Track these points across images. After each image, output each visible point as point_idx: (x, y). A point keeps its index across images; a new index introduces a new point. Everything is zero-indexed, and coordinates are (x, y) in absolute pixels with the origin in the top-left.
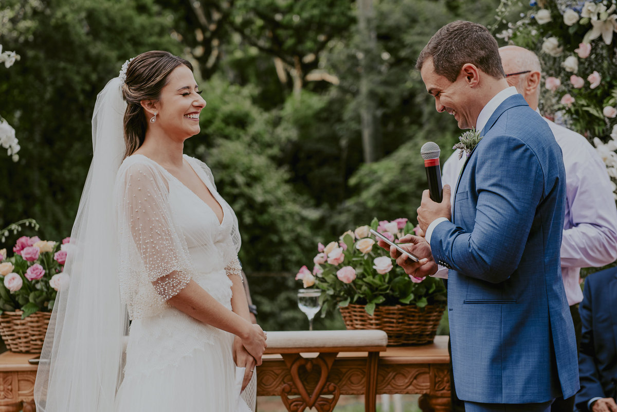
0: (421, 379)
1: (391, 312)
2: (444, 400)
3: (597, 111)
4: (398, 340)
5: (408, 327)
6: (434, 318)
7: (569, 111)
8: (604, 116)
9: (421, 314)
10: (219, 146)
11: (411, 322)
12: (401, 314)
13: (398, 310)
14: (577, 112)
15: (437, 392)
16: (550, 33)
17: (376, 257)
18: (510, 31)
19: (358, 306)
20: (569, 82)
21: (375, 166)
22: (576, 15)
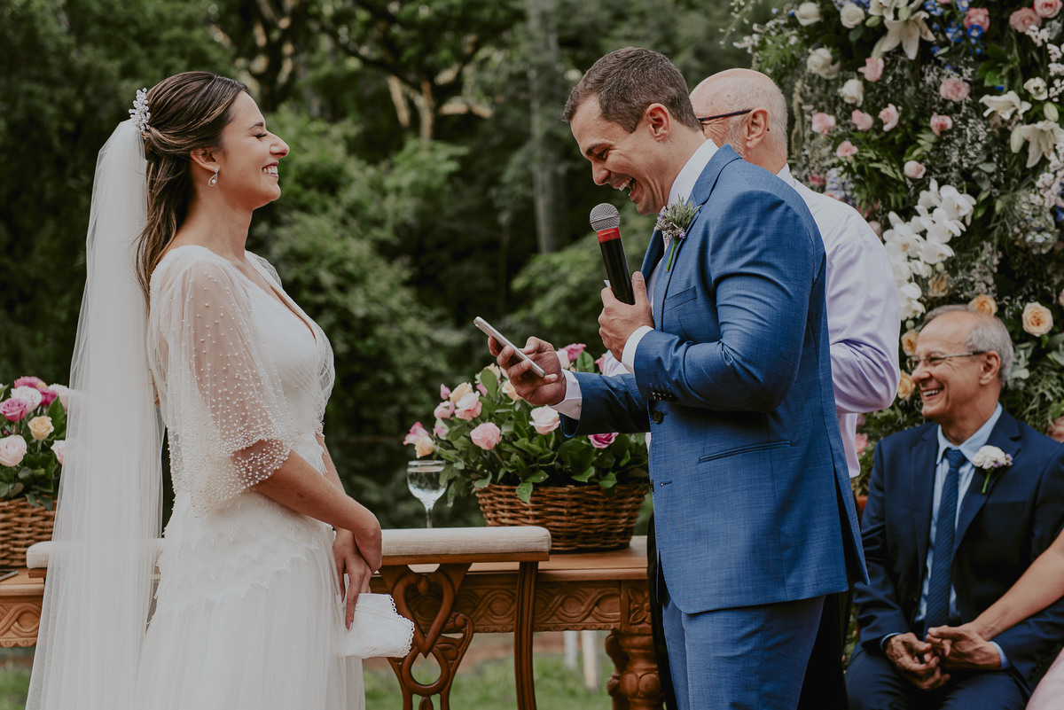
0: (606, 606)
1: (559, 496)
2: (645, 640)
3: (893, 169)
4: (570, 542)
5: (586, 521)
6: (630, 506)
7: (848, 169)
8: (905, 177)
9: (607, 499)
10: (291, 223)
11: (591, 513)
12: (574, 499)
13: (570, 493)
14: (861, 170)
15: (633, 627)
16: (820, 41)
17: (535, 407)
18: (755, 37)
19: (504, 487)
20: (849, 121)
21: (556, 258)
22: (860, 11)
